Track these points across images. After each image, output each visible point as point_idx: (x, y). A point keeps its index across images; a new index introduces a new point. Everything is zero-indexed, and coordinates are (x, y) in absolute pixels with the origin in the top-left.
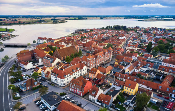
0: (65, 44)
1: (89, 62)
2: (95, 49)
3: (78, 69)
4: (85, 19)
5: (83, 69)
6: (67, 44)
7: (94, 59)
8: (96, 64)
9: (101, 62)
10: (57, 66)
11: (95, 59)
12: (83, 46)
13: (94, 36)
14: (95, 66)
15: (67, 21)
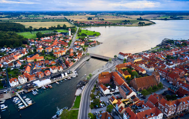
0: (146, 67)
1: (167, 108)
2: (181, 84)
3: (153, 115)
4: (180, 19)
5: (159, 115)
6: (147, 67)
7: (174, 106)
8: (176, 111)
9: (184, 109)
10: (131, 100)
11: (176, 105)
12: (166, 75)
13: (185, 58)
14: (175, 113)
15: (154, 23)
